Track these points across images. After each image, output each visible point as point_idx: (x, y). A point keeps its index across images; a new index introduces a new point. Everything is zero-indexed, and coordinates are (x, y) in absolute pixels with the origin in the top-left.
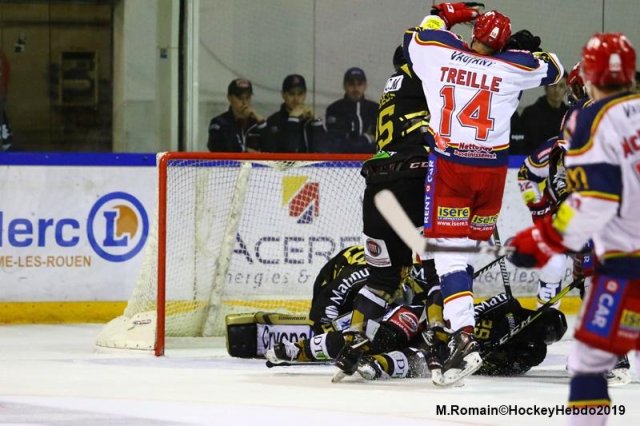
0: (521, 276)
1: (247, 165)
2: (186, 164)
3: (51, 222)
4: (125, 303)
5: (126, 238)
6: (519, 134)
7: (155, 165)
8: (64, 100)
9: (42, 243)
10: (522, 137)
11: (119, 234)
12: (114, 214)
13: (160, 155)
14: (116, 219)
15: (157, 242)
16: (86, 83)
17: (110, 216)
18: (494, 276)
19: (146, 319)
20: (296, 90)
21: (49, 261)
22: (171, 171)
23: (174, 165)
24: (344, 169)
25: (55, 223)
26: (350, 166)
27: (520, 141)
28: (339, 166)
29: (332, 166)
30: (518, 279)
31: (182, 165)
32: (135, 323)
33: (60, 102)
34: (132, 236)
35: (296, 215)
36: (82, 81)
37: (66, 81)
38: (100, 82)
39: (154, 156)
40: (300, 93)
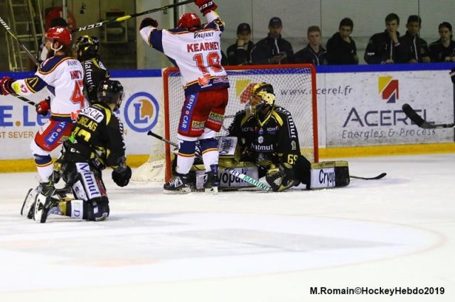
0: (375, 134)
4: (148, 156)
5: (147, 118)
6: (371, 52)
7: (161, 76)
8: (108, 40)
10: (373, 54)
11: (143, 116)
12: (140, 105)
13: (163, 70)
14: (140, 108)
15: (164, 120)
16: (121, 30)
17: (137, 106)
18: (359, 134)
19: (160, 164)
20: (245, 32)
22: (171, 79)
23: (171, 75)
27: (373, 56)
30: (373, 135)
32: (154, 167)
33: (105, 41)
34: (150, 117)
35: (245, 102)
36: (118, 29)
37: (109, 29)
38: (129, 29)
39: (160, 71)
40: (247, 34)
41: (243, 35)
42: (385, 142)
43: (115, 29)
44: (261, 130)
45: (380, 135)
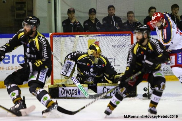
1: (78, 36)
2: (59, 36)
3: (16, 56)
7: (49, 37)
8: (17, 17)
9: (13, 62)
13: (50, 34)
16: (23, 12)
20: (93, 13)
21: (15, 68)
22: (54, 39)
23: (55, 37)
24: (108, 37)
25: (17, 56)
26: (110, 36)
28: (107, 36)
29: (104, 36)
31: (57, 37)
33: (15, 18)
36: (22, 11)
37: (17, 11)
38: (28, 11)
39: (48, 34)
40: (94, 15)
41: (92, 15)
42: (169, 73)
43: (20, 11)
44: (92, 65)
45: (166, 69)
